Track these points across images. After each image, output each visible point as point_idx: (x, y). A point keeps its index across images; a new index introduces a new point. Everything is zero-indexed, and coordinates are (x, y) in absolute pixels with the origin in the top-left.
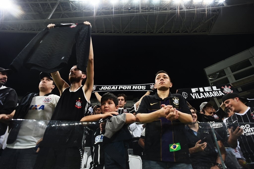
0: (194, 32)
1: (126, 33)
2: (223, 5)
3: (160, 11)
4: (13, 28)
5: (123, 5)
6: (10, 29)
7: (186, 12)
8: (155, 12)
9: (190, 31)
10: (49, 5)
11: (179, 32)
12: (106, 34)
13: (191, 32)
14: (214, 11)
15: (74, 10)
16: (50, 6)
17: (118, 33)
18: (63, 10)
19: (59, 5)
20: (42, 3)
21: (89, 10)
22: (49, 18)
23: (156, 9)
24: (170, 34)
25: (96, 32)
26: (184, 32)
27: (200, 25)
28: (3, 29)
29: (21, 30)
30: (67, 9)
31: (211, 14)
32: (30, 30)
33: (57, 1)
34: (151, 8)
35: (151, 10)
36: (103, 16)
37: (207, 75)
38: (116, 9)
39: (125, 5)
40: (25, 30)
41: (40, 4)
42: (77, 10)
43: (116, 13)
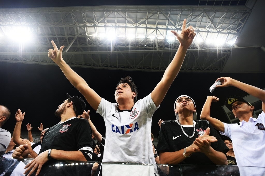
0: (207, 70)
1: (139, 68)
2: (234, 47)
3: (174, 49)
4: (25, 59)
5: (139, 43)
6: (22, 60)
7: (199, 51)
8: (169, 50)
9: (202, 68)
10: (66, 39)
11: (192, 70)
12: (119, 69)
13: (204, 69)
14: (225, 51)
15: (90, 45)
16: (68, 41)
17: (131, 68)
18: (79, 44)
19: (76, 40)
20: (59, 38)
21: (105, 45)
22: (66, 51)
23: (170, 47)
24: (183, 71)
25: (109, 66)
26: (198, 70)
27: (212, 63)
28: (15, 60)
29: (33, 61)
30: (83, 44)
31: (222, 53)
32: (42, 61)
33: (74, 36)
34: (166, 46)
35: (165, 48)
36: (118, 51)
37: (226, 113)
38: (133, 46)
39: (141, 42)
40: (38, 61)
41: (58, 38)
42: (92, 44)
43: (132, 49)
